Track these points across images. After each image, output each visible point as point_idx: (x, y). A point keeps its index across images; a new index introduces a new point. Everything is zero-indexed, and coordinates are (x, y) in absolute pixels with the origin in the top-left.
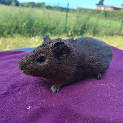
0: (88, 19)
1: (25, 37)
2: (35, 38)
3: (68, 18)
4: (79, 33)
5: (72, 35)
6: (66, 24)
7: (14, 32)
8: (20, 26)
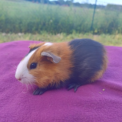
0: (118, 15)
1: (51, 34)
2: (60, 35)
3: (96, 14)
4: (107, 30)
5: (98, 32)
6: (93, 21)
7: (41, 29)
8: (47, 23)
